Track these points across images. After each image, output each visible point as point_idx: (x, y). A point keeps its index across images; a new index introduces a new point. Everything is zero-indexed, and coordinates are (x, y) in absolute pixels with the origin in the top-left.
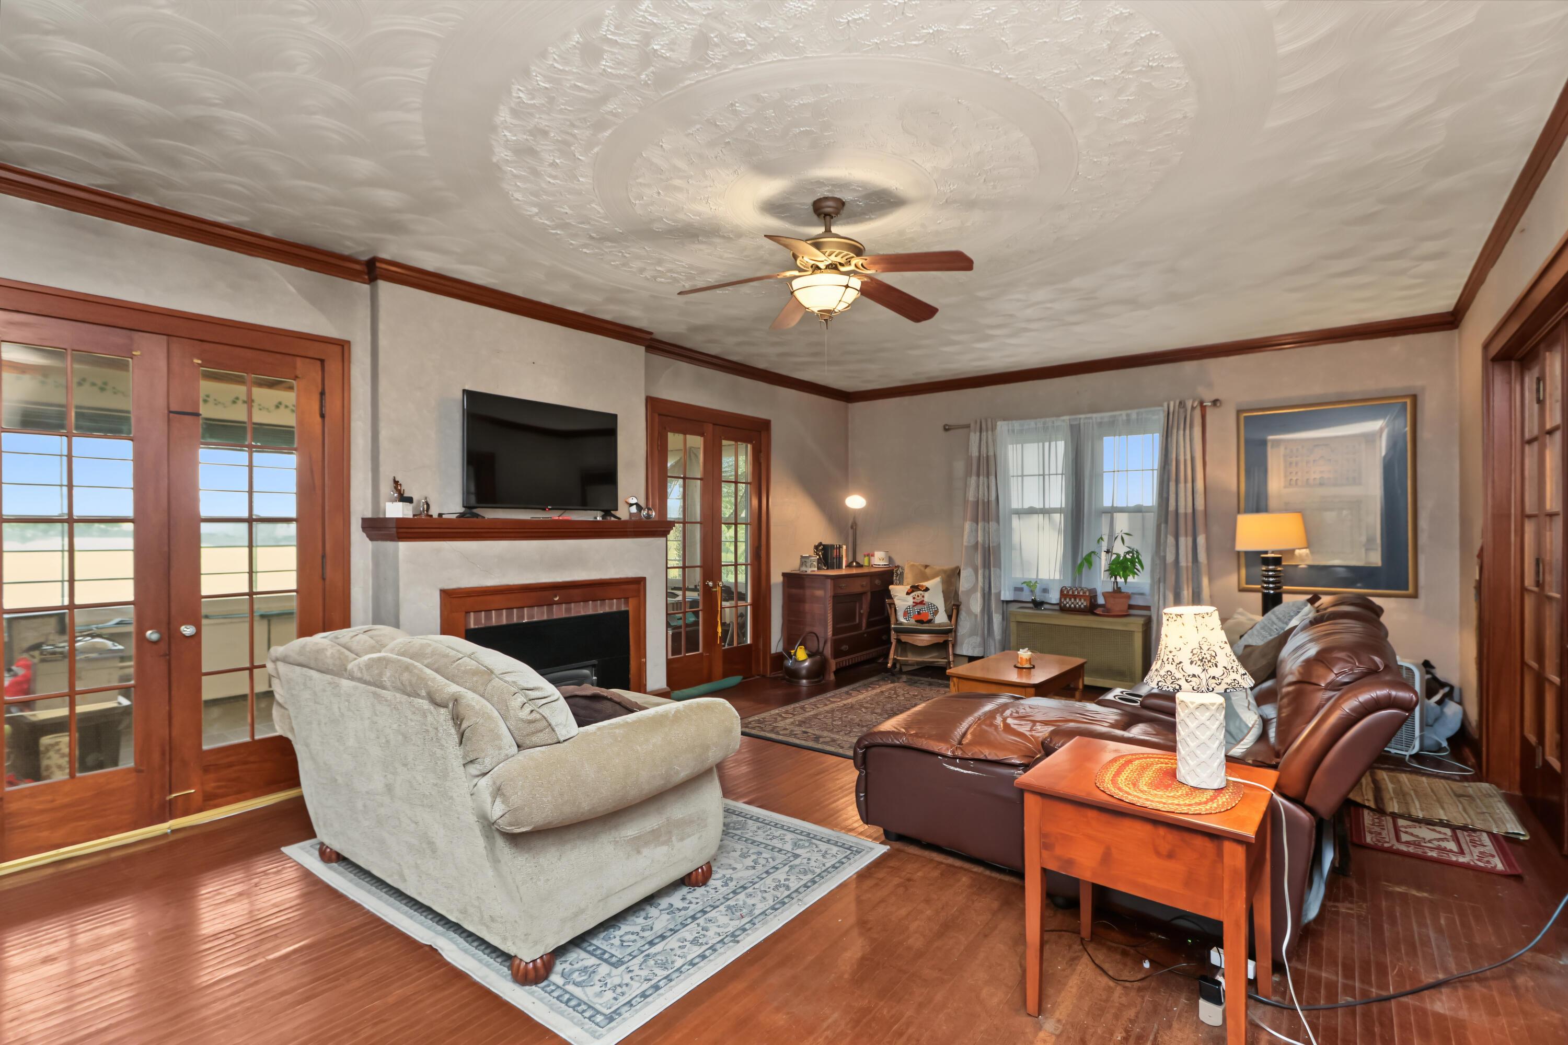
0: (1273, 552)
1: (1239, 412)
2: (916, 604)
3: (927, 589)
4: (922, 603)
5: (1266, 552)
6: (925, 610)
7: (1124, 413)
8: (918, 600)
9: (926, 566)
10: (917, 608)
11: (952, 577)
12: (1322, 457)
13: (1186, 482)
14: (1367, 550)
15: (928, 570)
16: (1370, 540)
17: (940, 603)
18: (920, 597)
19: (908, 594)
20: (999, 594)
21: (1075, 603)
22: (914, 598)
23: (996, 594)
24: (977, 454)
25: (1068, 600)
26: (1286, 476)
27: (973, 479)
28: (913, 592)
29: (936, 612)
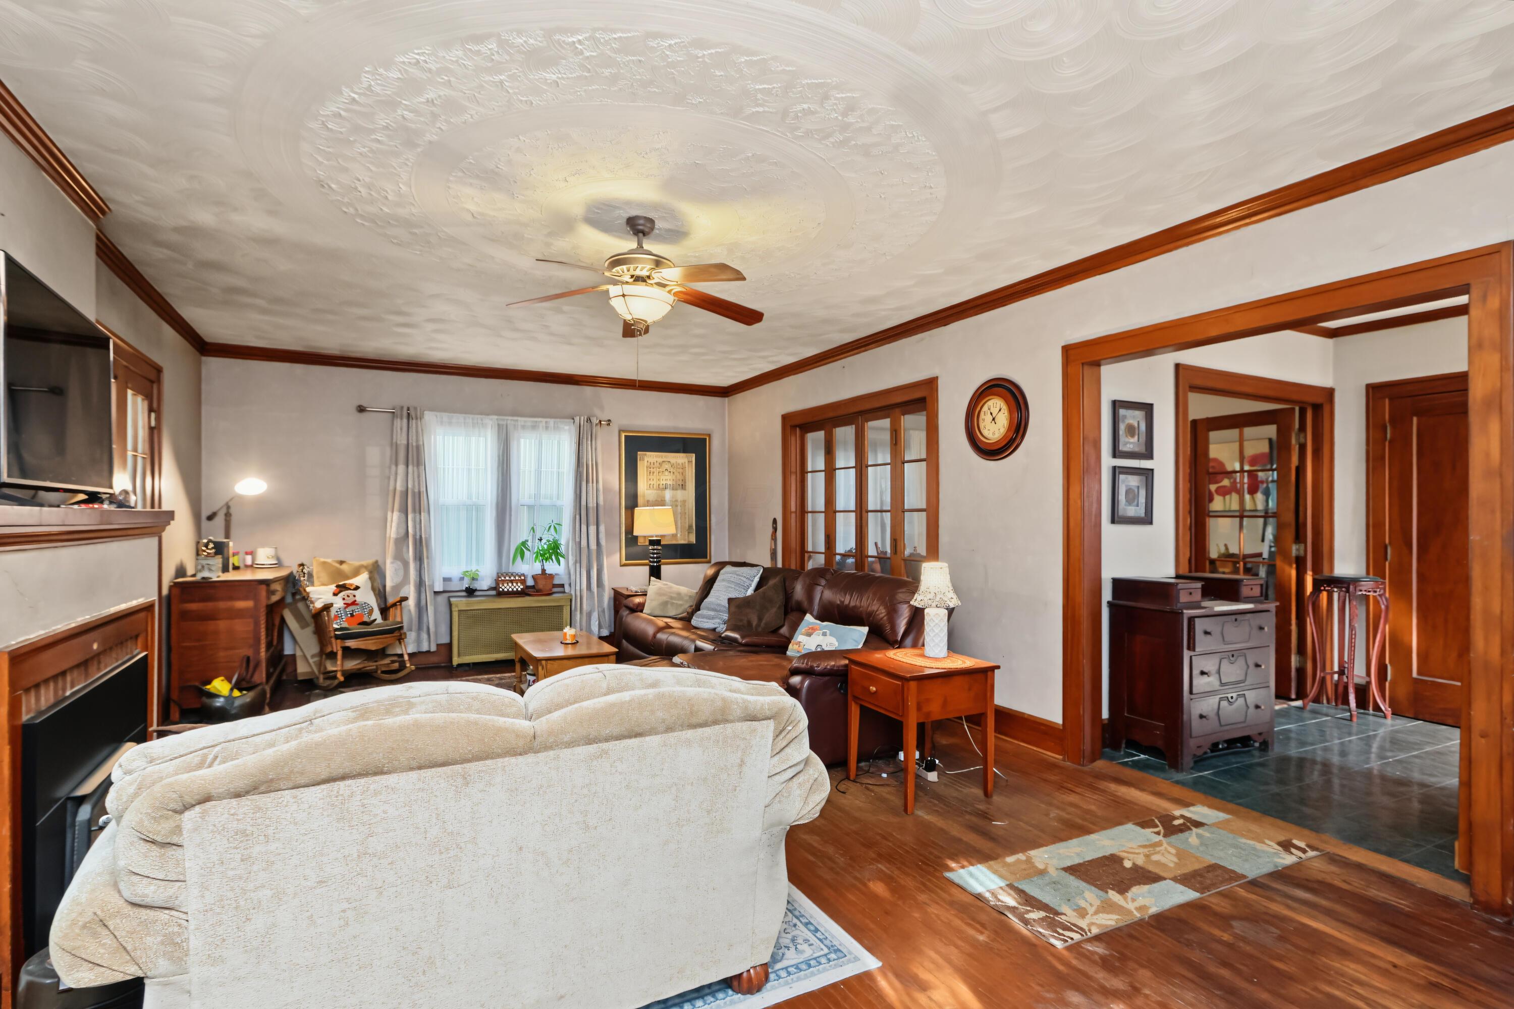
0: (656, 536)
1: (620, 431)
2: (348, 605)
3: (357, 588)
4: (354, 603)
5: (653, 536)
6: (357, 610)
7: (544, 420)
8: (349, 601)
9: (342, 562)
10: (349, 609)
11: (376, 571)
12: (666, 470)
13: (593, 483)
14: (689, 533)
15: (344, 567)
16: (690, 527)
17: (372, 601)
18: (351, 597)
19: (335, 594)
20: (432, 586)
21: (508, 587)
22: (344, 599)
23: (429, 586)
24: (405, 442)
25: (506, 585)
26: (647, 482)
27: (401, 468)
28: (340, 592)
29: (371, 612)
